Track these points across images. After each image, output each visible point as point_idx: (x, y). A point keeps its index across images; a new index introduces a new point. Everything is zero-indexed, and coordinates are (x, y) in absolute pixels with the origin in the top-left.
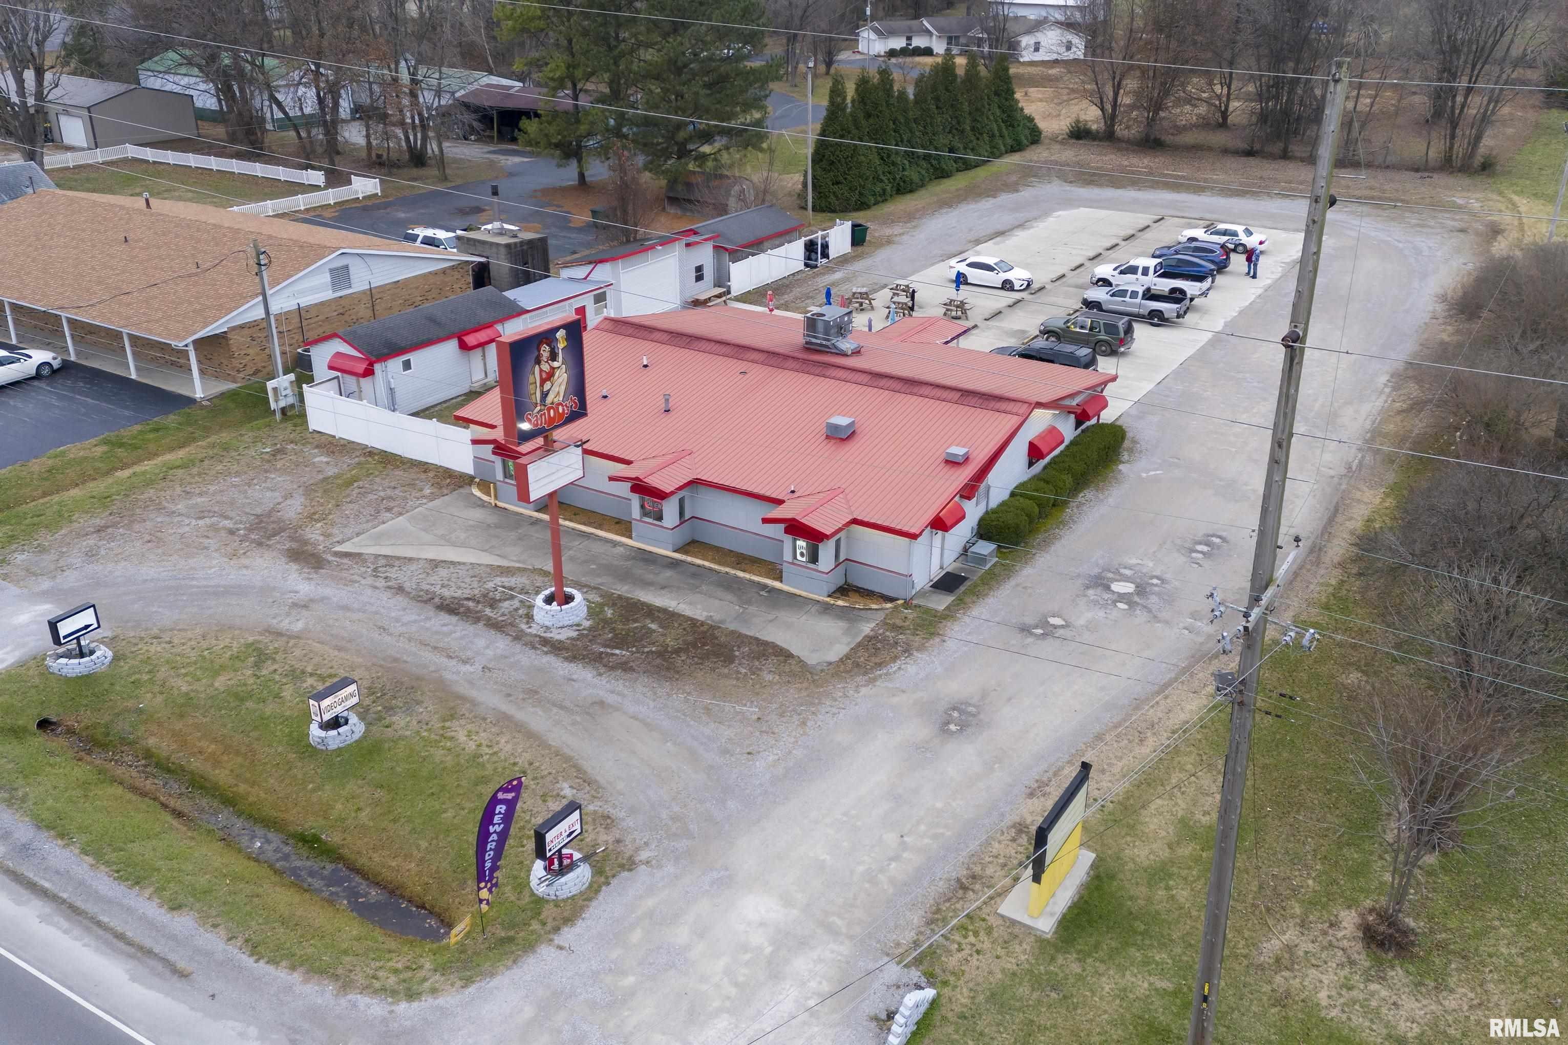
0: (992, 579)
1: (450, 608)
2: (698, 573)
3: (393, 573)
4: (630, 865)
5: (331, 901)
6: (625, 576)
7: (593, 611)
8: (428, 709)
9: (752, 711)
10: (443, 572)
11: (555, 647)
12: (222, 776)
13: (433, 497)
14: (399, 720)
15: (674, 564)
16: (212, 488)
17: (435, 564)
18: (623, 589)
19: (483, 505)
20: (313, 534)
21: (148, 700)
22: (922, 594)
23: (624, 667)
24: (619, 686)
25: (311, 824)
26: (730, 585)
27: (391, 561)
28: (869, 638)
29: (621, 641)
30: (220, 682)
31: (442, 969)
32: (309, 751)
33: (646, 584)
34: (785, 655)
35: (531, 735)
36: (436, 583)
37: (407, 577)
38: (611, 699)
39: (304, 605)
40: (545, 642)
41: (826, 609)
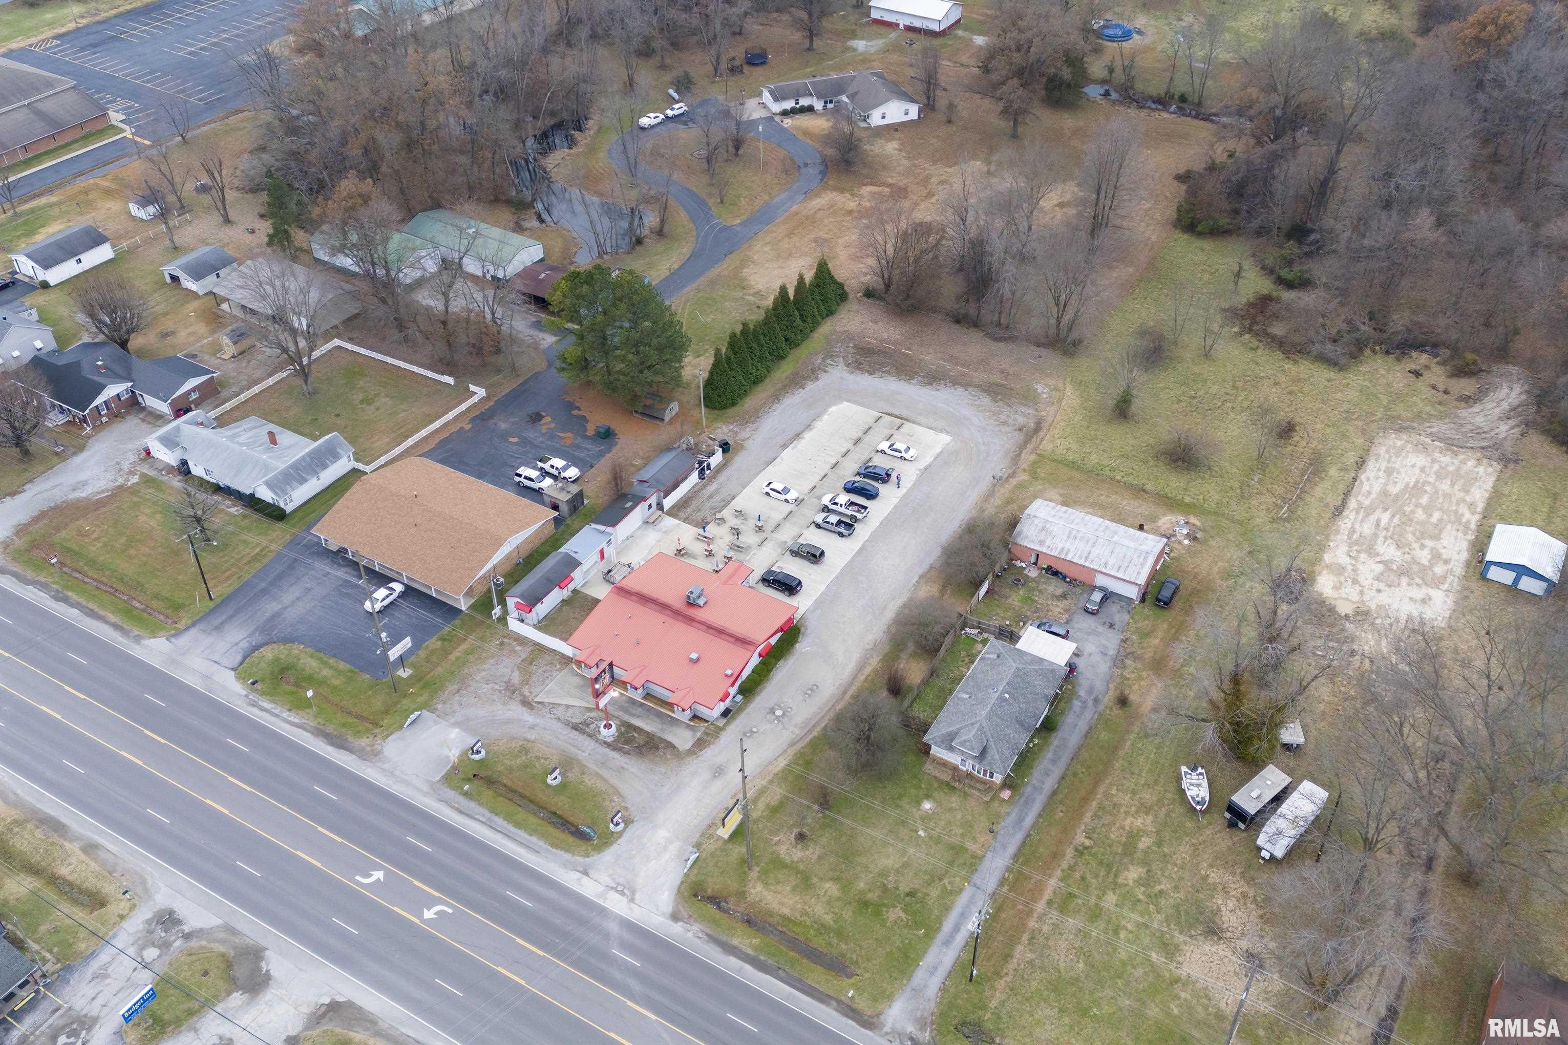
0: (740, 709)
1: (575, 727)
2: (649, 709)
3: (555, 711)
4: (633, 822)
5: (563, 831)
6: (627, 711)
7: (618, 730)
8: (576, 770)
9: (663, 770)
10: (570, 710)
11: (608, 745)
12: (528, 794)
13: (561, 670)
14: (569, 775)
15: (642, 705)
16: (485, 667)
17: (568, 706)
18: (626, 718)
19: (578, 675)
20: (526, 692)
21: (500, 768)
22: (717, 719)
23: (627, 753)
24: (627, 760)
25: (554, 809)
26: (659, 715)
27: (555, 705)
28: (699, 739)
29: (628, 742)
30: (519, 761)
31: (593, 850)
32: (548, 786)
33: (633, 715)
34: (673, 746)
35: (605, 780)
36: (568, 715)
37: (559, 712)
38: (625, 766)
39: (532, 727)
40: (605, 743)
41: (688, 726)
